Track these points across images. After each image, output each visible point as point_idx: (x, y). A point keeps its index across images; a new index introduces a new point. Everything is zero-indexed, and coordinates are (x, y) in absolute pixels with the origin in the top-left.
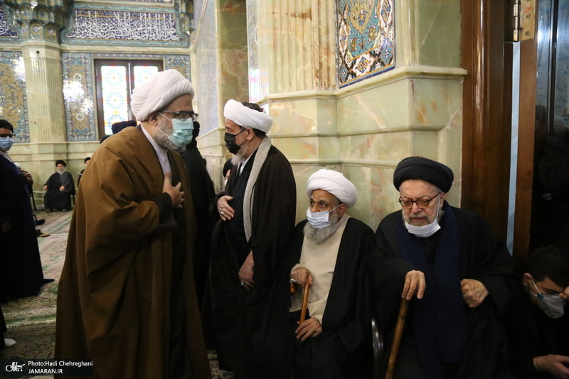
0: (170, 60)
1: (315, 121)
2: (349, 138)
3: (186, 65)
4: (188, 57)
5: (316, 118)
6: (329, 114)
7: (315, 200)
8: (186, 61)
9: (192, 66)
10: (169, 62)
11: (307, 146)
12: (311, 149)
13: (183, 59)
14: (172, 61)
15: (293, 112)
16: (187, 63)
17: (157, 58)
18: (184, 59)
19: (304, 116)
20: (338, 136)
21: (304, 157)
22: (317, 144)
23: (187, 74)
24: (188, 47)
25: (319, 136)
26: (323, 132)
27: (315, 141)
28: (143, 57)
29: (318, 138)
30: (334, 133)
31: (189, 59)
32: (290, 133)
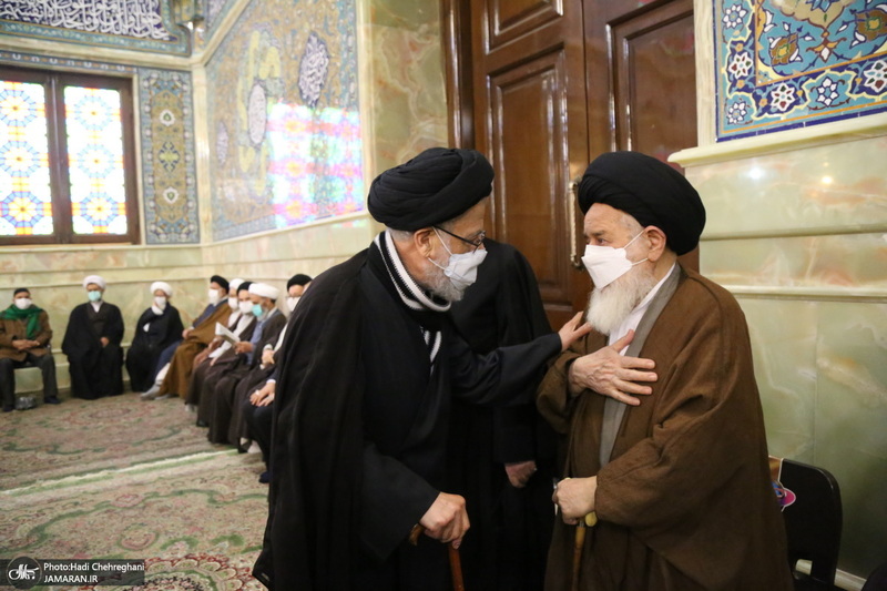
0: (148, 79)
3: (183, 91)
4: (187, 76)
8: (183, 83)
9: (195, 96)
10: (146, 84)
13: (176, 78)
14: (152, 82)
16: (185, 88)
17: (120, 71)
18: (180, 80)
23: (186, 111)
24: (188, 53)
28: (88, 68)
31: (190, 79)
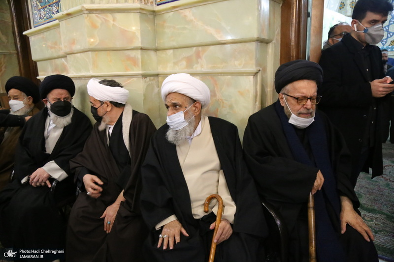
1: (139, 35)
2: (171, 51)
5: (139, 32)
6: (150, 28)
7: (169, 104)
11: (129, 58)
12: (134, 61)
15: (113, 24)
19: (126, 29)
20: (156, 50)
21: (127, 69)
22: (140, 57)
25: (142, 49)
26: (146, 46)
27: (138, 54)
29: (140, 51)
30: (154, 47)
32: (111, 45)
